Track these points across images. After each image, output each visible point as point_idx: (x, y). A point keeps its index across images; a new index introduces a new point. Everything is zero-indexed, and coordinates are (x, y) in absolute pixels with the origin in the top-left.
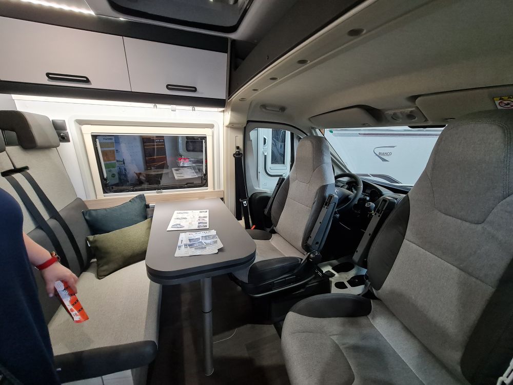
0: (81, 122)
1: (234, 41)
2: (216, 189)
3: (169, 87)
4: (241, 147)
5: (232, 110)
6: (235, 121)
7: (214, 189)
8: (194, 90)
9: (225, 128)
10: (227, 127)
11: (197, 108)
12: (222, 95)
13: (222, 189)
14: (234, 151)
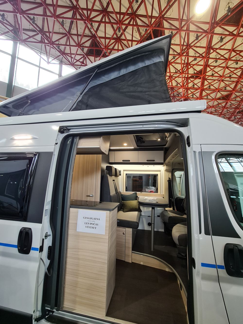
0: (124, 170)
1: (165, 148)
2: (161, 194)
3: (147, 161)
4: (171, 178)
5: (166, 166)
6: (167, 169)
7: (160, 193)
8: (154, 161)
9: (164, 171)
10: (165, 171)
11: (155, 165)
12: (162, 162)
13: (163, 194)
14: (168, 179)
